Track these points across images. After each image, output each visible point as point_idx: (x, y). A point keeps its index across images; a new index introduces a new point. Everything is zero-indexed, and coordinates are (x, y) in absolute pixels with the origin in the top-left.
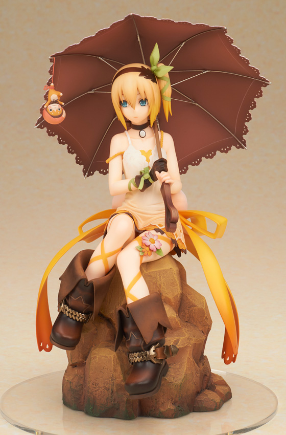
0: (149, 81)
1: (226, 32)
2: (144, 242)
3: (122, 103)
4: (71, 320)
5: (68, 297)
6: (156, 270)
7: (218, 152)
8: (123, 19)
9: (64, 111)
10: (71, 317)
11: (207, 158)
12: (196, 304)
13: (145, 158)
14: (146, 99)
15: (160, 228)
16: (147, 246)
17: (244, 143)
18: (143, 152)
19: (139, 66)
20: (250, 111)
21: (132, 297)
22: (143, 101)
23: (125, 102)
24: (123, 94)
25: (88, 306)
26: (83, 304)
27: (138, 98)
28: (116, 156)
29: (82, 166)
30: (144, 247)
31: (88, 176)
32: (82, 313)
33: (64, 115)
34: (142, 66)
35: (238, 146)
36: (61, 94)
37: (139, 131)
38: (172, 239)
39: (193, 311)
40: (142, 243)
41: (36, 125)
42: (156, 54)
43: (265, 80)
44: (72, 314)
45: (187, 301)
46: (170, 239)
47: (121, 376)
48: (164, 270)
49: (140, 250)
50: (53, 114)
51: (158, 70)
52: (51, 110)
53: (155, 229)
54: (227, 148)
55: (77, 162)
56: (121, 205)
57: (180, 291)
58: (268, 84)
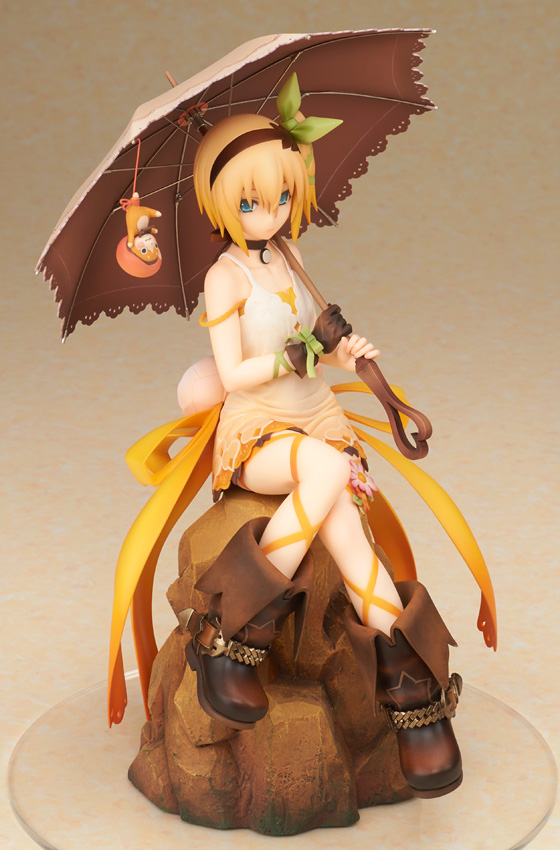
1: (425, 37)
2: (355, 485)
13: (289, 309)
15: (351, 445)
16: (362, 492)
17: (335, 215)
26: (273, 634)
30: (360, 494)
35: (321, 221)
36: (158, 214)
37: (260, 251)
40: (353, 487)
47: (335, 747)
49: (359, 504)
50: (149, 258)
52: (144, 251)
53: (345, 450)
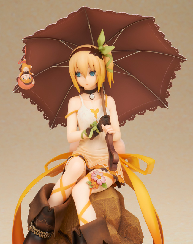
0: (97, 57)
1: (155, 21)
2: (93, 178)
3: (77, 74)
4: (38, 237)
5: (35, 219)
6: (102, 199)
7: (147, 111)
8: (77, 11)
9: (33, 80)
10: (37, 235)
11: (139, 115)
12: (132, 224)
13: (94, 115)
14: (95, 71)
15: (105, 167)
16: (95, 181)
17: (167, 104)
18: (92, 110)
19: (89, 46)
20: (171, 81)
21: (84, 221)
22: (93, 73)
23: (79, 73)
24: (77, 67)
25: (50, 226)
26: (46, 225)
27: (89, 70)
28: (72, 113)
29: (48, 120)
30: (93, 182)
31: (52, 128)
32: (46, 232)
33: (33, 83)
34: (92, 47)
35: (162, 106)
36: (31, 67)
37: (89, 95)
38: (114, 176)
39: (130, 229)
40: (91, 179)
41: (14, 90)
42: (102, 38)
43: (182, 57)
44: (38, 232)
45: (125, 222)
46: (112, 175)
48: (108, 199)
49: (90, 184)
50: (25, 82)
51: (103, 49)
52: (23, 79)
53: (101, 168)
54: (154, 108)
55: (45, 118)
56: (76, 150)
57: (119, 215)
58: (185, 61)
